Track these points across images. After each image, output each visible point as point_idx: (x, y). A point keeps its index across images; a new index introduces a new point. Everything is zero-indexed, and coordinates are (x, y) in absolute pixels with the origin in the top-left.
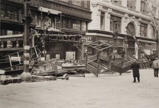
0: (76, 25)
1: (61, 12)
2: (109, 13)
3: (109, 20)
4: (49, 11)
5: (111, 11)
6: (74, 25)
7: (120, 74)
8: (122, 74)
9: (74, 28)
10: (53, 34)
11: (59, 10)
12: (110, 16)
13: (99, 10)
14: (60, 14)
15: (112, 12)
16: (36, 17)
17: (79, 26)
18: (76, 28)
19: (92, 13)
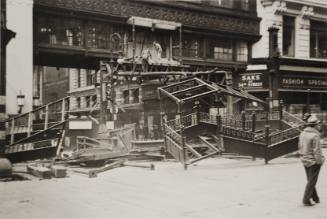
0: (221, 50)
1: (179, 25)
2: (306, 17)
3: (308, 32)
4: (154, 25)
5: (310, 13)
6: (216, 49)
7: (266, 163)
8: (269, 162)
9: (216, 55)
10: (154, 70)
11: (178, 21)
12: (308, 23)
13: (278, 13)
14: (179, 28)
15: (312, 14)
16: (125, 39)
17: (231, 51)
18: (221, 57)
19: (260, 19)
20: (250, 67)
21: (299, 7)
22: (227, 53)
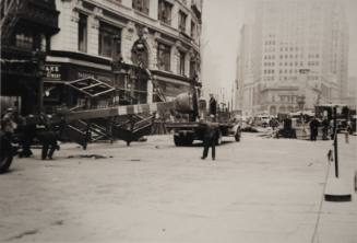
0: (22, 37)
2: (96, 18)
5: (99, 13)
6: (18, 37)
9: (18, 43)
12: (97, 23)
13: (76, 10)
15: (102, 15)
17: (31, 40)
18: (22, 44)
19: (59, 13)
20: (49, 59)
21: (92, 7)
22: (28, 42)
